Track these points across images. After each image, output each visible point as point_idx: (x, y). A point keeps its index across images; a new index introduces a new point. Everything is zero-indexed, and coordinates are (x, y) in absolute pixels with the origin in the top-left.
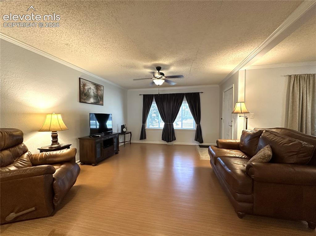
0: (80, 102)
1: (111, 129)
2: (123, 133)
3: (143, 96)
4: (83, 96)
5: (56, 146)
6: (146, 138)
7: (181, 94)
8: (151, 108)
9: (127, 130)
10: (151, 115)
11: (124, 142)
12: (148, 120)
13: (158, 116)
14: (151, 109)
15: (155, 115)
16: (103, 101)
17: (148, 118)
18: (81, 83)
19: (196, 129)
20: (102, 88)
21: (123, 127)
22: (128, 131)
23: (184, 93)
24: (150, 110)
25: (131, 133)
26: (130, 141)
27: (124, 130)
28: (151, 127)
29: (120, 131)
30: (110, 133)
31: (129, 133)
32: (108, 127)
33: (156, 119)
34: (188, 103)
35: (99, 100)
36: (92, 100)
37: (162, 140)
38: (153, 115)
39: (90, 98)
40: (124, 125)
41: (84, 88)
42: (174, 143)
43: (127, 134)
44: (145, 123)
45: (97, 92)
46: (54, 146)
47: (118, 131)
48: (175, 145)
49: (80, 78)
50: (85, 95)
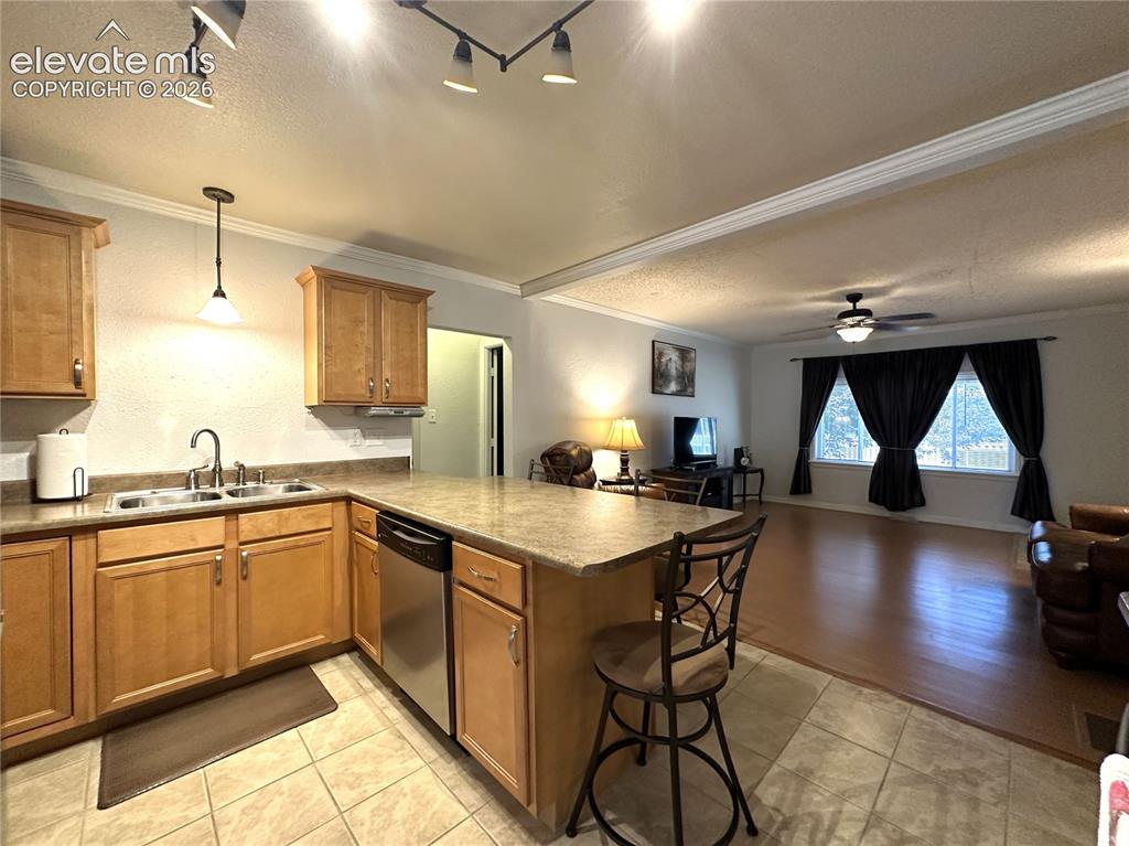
0: (653, 392)
1: (714, 457)
2: (739, 469)
3: (801, 362)
4: (658, 379)
5: (626, 477)
6: (810, 492)
7: (950, 349)
8: (831, 397)
9: (750, 462)
10: (832, 420)
11: (744, 495)
12: (819, 437)
13: (855, 423)
14: (833, 398)
15: (846, 419)
16: (693, 387)
17: (820, 432)
18: (656, 352)
19: (1018, 475)
20: (693, 355)
21: (739, 453)
22: (756, 466)
23: (961, 347)
24: (829, 404)
25: (761, 471)
26: (760, 495)
27: (745, 462)
28: (829, 457)
29: (731, 463)
30: (712, 466)
31: (756, 471)
32: (695, 453)
33: (849, 435)
34: (981, 382)
35: (687, 385)
36: (673, 387)
37: (870, 500)
38: (839, 419)
39: (670, 381)
40: (741, 449)
41: (660, 362)
42: (920, 515)
43: (752, 472)
44: (808, 446)
45: (682, 367)
46: (623, 478)
47: (726, 463)
48: (921, 522)
49: (653, 342)
50: (662, 376)
